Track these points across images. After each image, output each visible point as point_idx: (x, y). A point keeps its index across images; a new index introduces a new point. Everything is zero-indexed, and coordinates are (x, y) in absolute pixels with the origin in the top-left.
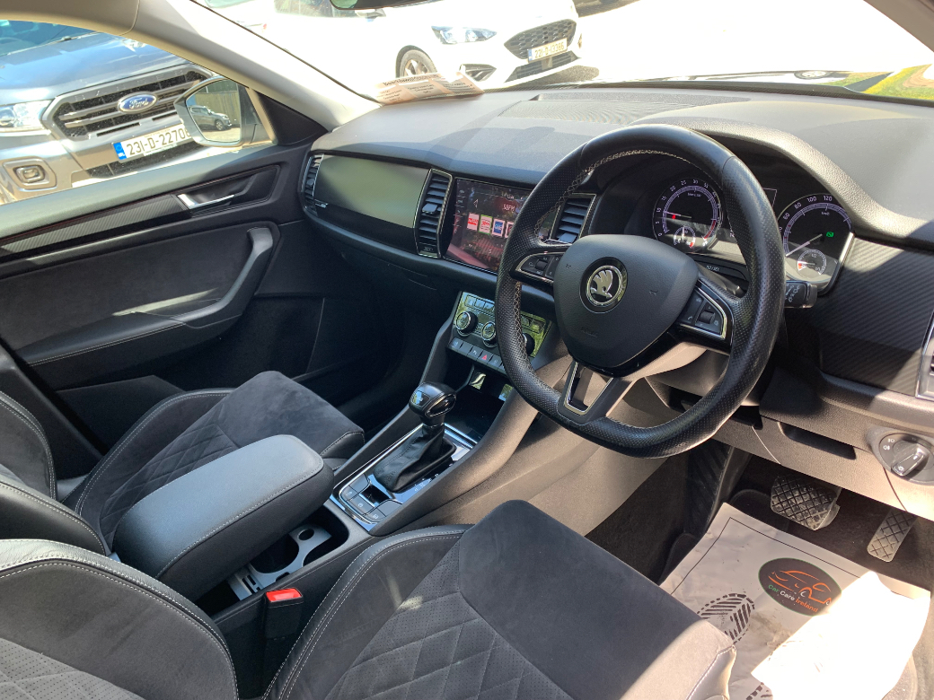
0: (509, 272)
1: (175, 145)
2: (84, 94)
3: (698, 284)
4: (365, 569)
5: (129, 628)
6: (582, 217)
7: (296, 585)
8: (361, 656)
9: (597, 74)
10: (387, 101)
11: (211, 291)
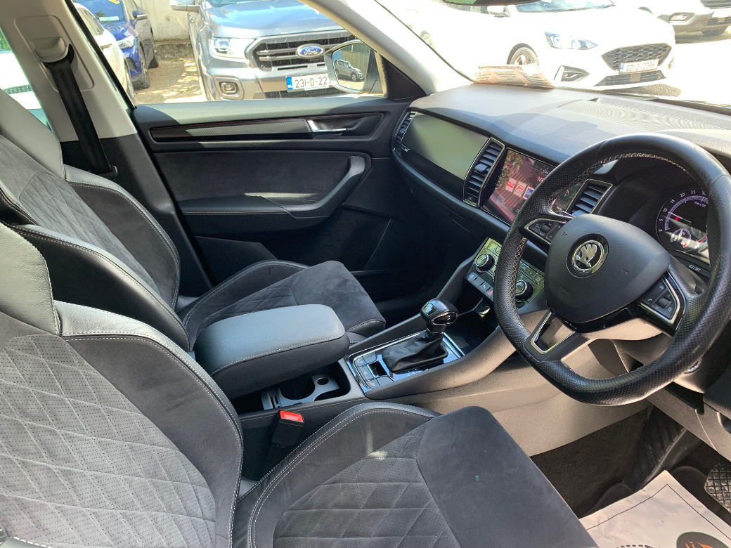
0: (519, 228)
1: (328, 87)
2: (277, 39)
3: (666, 274)
4: (353, 418)
5: (182, 400)
6: (596, 200)
7: (303, 413)
8: (331, 480)
9: (678, 94)
10: (478, 80)
11: (313, 194)
